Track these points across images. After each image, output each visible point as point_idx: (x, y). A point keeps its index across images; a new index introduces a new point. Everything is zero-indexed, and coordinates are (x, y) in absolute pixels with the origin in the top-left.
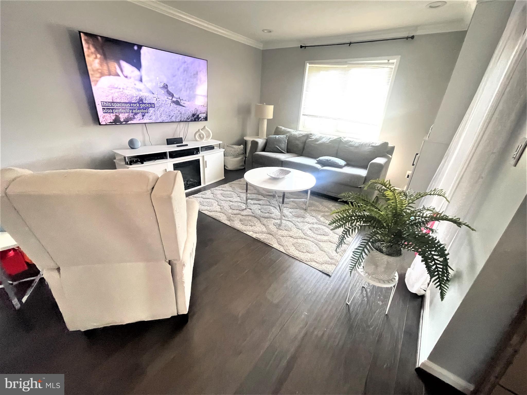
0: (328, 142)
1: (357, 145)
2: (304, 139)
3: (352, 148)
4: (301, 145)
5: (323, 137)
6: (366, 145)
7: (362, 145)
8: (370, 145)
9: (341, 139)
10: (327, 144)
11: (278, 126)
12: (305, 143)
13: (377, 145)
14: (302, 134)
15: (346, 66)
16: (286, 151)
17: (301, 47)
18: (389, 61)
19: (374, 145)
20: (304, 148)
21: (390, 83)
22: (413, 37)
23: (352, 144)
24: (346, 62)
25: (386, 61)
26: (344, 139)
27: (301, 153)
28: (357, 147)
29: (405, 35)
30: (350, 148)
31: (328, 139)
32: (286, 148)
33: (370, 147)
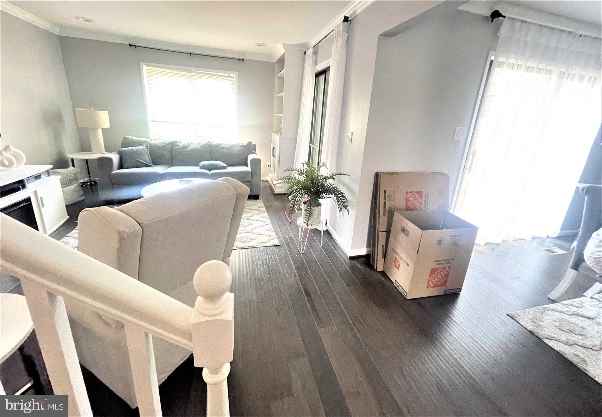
0: (199, 148)
1: (227, 147)
2: (169, 147)
3: (224, 150)
4: (167, 155)
5: (191, 143)
6: (235, 145)
7: (232, 146)
8: (238, 145)
9: (210, 143)
10: (199, 150)
11: (126, 136)
12: (171, 152)
13: (244, 144)
14: (165, 143)
15: (192, 74)
16: (152, 163)
17: (130, 45)
18: (229, 74)
19: (242, 145)
20: (172, 157)
21: (235, 93)
22: (243, 60)
23: (223, 146)
24: (191, 70)
25: (227, 75)
26: (213, 143)
27: (171, 163)
28: (228, 149)
29: (237, 56)
30: (223, 150)
31: (198, 144)
32: (151, 160)
33: (240, 147)
